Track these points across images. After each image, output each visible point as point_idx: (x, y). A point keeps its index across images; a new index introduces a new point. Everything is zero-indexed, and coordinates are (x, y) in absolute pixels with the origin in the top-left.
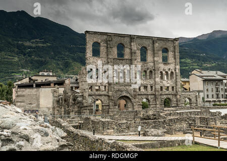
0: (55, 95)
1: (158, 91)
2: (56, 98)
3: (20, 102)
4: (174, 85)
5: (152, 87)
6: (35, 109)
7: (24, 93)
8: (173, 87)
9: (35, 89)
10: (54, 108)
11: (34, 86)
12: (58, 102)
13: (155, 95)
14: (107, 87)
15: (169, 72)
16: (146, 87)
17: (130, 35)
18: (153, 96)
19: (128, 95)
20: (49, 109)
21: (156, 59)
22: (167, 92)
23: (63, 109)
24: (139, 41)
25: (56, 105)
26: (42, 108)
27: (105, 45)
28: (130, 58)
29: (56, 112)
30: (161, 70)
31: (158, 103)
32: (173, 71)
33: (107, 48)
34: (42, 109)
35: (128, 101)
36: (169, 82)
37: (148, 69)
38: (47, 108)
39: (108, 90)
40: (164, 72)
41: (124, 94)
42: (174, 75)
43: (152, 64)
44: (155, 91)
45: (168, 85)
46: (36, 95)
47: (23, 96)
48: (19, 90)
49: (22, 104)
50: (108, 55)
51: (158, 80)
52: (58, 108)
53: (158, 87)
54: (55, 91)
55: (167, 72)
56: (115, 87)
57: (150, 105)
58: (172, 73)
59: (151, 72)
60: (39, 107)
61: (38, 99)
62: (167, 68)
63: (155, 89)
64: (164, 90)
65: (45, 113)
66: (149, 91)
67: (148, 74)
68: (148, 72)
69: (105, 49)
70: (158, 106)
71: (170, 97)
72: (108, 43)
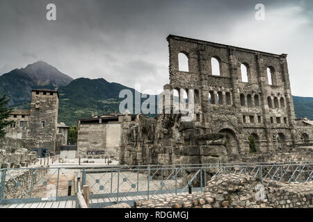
0: (125, 126)
1: (269, 124)
2: (126, 131)
3: (83, 141)
4: (286, 116)
5: (259, 117)
6: (100, 149)
7: (88, 130)
8: (285, 118)
9: (101, 125)
10: (122, 147)
11: (100, 122)
12: (130, 135)
13: (265, 129)
14: (201, 116)
15: (279, 98)
16: (252, 117)
17: (228, 46)
18: (262, 131)
19: (231, 128)
20: (117, 148)
21: (262, 79)
22: (279, 125)
23: (139, 148)
24: (238, 54)
25: (126, 142)
26: (110, 147)
27: (196, 56)
28: (229, 76)
29: (126, 153)
30: (269, 95)
31: (270, 140)
32: (283, 96)
33: (199, 60)
34: (109, 150)
35: (231, 136)
36: (280, 111)
37: (253, 92)
38: (115, 148)
39: (203, 119)
40: (272, 98)
41: (226, 126)
42: (285, 103)
43: (257, 86)
44: (264, 123)
45: (279, 115)
46: (102, 132)
47: (87, 133)
48: (81, 126)
49: (85, 143)
50: (200, 70)
51: (266, 107)
52: (130, 147)
53: (268, 117)
54: (124, 120)
55: (275, 98)
56: (214, 116)
57: (259, 142)
58: (282, 99)
59: (256, 97)
60: (105, 147)
61: (104, 137)
62: (275, 92)
63: (264, 119)
64: (275, 122)
65: (112, 155)
66: (257, 124)
67: (253, 99)
68: (253, 96)
69: (196, 62)
70: (270, 144)
71: (283, 131)
72: (201, 52)
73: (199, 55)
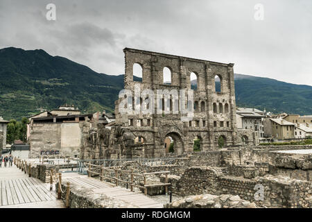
0: (85, 130)
1: (212, 127)
2: (85, 135)
3: (37, 140)
4: (229, 120)
5: (204, 122)
6: (55, 149)
7: (41, 129)
8: (228, 122)
9: (56, 125)
10: (83, 148)
11: (55, 121)
12: (89, 139)
13: (208, 132)
14: (151, 121)
15: (224, 104)
16: (198, 122)
17: (179, 57)
18: (206, 133)
19: (177, 131)
20: (72, 149)
21: (209, 87)
22: (221, 129)
23: (97, 150)
24: (189, 64)
25: (85, 144)
26: (65, 148)
27: (150, 67)
28: (179, 85)
29: (86, 154)
30: (215, 102)
31: (212, 141)
32: (228, 102)
33: (152, 71)
34: (64, 150)
35: (177, 138)
36: (223, 115)
37: (200, 99)
38: (71, 148)
39: (153, 124)
40: (218, 104)
41: (173, 130)
42: (229, 108)
43: (204, 94)
44: (208, 127)
45: (223, 120)
46: (57, 131)
47: (40, 133)
48: (34, 125)
49: (39, 143)
50: (152, 80)
51: (211, 112)
52: (88, 148)
53: (211, 121)
54: (84, 125)
55: (220, 104)
56: (162, 121)
57: (202, 144)
58: (226, 105)
59: (203, 103)
60: (60, 147)
61: (59, 137)
62: (220, 98)
63: (209, 124)
64: (218, 125)
65: (67, 155)
66: (202, 127)
67: (200, 106)
68: (199, 103)
69: (149, 72)
70: (212, 145)
71: (225, 134)
72: (153, 64)
73: (152, 66)
